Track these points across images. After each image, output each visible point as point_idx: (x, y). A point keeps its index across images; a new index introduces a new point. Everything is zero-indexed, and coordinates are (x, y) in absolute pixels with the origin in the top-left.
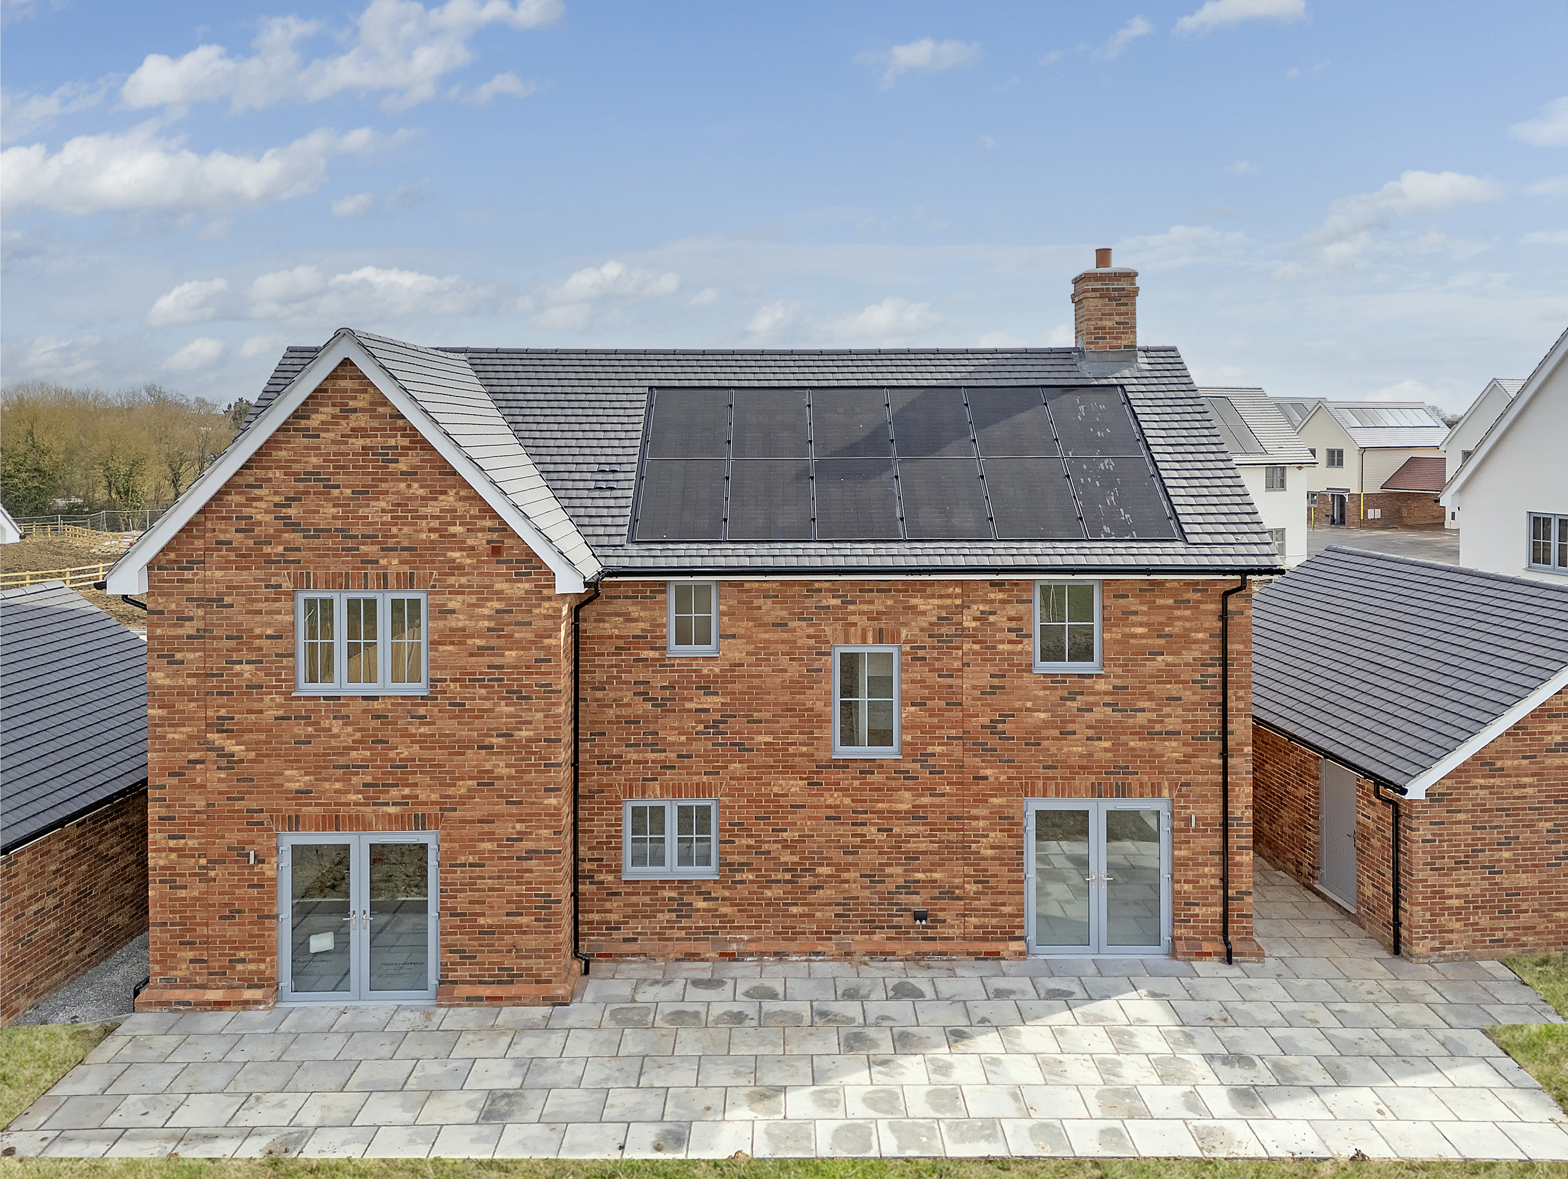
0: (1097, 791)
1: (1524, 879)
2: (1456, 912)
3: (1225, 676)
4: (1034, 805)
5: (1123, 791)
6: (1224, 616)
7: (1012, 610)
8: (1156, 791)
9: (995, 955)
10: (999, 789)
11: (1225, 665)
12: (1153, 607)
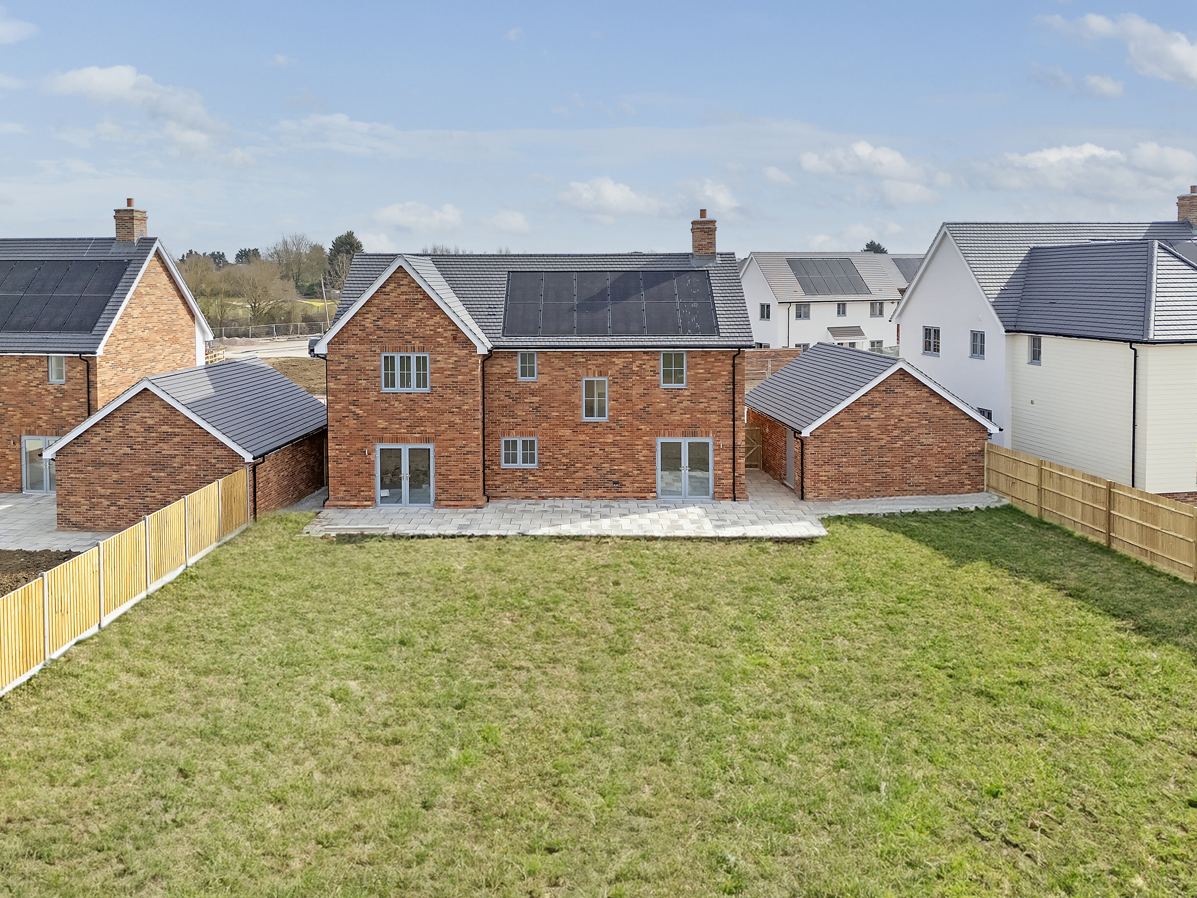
0: (684, 435)
1: (852, 470)
2: (824, 482)
3: (734, 389)
4: (660, 440)
5: (694, 434)
6: (734, 365)
7: (652, 363)
8: (707, 434)
9: (645, 498)
10: (646, 434)
11: (734, 385)
12: (706, 362)
